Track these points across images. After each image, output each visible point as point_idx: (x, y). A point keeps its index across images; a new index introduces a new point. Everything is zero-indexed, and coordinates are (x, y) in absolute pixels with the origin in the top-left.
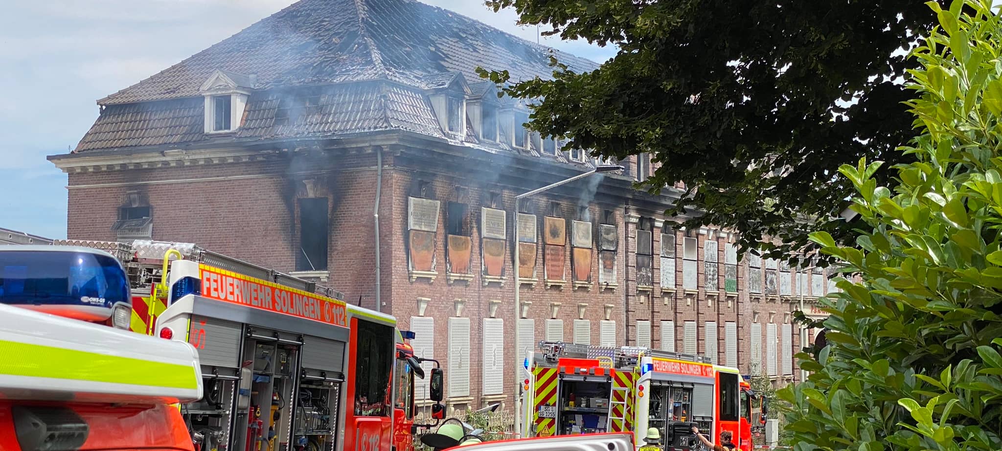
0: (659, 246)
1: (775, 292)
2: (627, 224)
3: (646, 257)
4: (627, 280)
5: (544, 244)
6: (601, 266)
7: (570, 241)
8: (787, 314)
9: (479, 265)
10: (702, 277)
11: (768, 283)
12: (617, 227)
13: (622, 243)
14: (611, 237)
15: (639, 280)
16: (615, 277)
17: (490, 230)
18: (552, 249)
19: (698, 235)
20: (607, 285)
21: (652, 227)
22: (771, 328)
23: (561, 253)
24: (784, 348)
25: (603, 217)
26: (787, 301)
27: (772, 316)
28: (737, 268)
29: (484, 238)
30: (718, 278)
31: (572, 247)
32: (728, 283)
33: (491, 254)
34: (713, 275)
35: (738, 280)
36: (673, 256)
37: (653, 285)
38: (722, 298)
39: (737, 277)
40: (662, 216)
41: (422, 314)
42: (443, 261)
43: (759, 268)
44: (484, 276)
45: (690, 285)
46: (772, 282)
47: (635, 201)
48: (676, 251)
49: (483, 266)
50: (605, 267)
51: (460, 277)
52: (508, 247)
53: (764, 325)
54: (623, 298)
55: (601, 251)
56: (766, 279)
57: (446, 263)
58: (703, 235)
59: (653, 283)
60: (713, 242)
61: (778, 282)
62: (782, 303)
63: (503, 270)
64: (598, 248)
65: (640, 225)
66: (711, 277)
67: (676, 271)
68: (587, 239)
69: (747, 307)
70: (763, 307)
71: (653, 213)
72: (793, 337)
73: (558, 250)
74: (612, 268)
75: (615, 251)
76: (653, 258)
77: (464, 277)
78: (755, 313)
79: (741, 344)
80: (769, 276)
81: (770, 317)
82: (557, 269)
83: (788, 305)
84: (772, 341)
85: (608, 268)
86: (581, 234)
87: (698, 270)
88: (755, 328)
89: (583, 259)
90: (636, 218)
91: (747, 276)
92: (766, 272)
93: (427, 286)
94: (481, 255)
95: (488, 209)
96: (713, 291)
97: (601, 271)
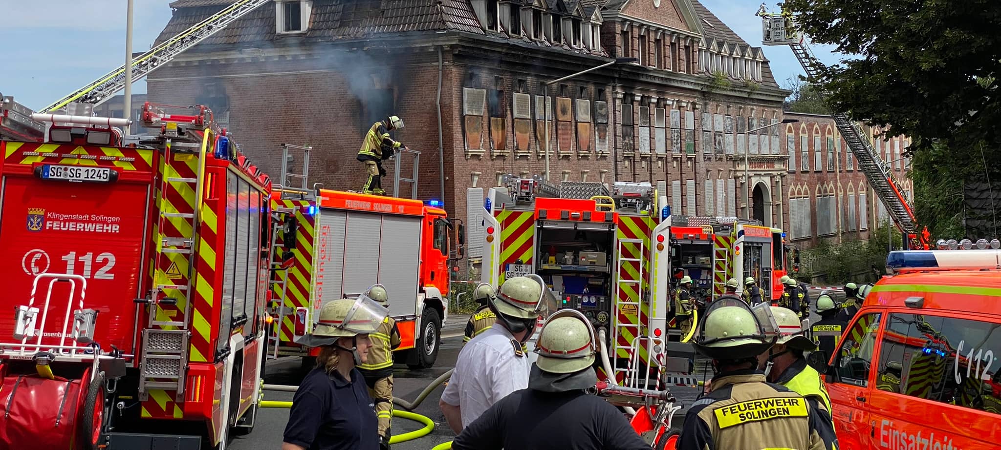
0: (638, 116)
1: (722, 152)
2: (614, 99)
3: (629, 127)
4: (616, 148)
5: (557, 120)
6: (597, 137)
7: (575, 117)
8: (731, 170)
9: (512, 141)
10: (669, 141)
11: (717, 144)
12: (607, 103)
13: (611, 116)
14: (603, 111)
15: (626, 147)
16: (607, 146)
17: (519, 112)
18: (563, 125)
19: (665, 105)
20: (602, 153)
21: (633, 101)
22: (720, 183)
23: (569, 127)
24: (729, 200)
25: (598, 94)
26: (731, 158)
27: (721, 173)
28: (694, 132)
29: (516, 118)
30: (681, 142)
31: (576, 122)
32: (688, 146)
33: (520, 132)
34: (677, 140)
35: (695, 143)
36: (648, 125)
37: (634, 152)
38: (684, 159)
39: (694, 141)
40: (640, 91)
41: (474, 186)
42: (487, 140)
43: (710, 132)
44: (516, 151)
45: (660, 150)
46: (719, 143)
47: (620, 80)
48: (650, 121)
49: (515, 143)
50: (600, 138)
51: (500, 153)
52: (532, 125)
53: (715, 181)
54: (613, 163)
55: (596, 124)
56: (715, 141)
57: (490, 142)
58: (669, 105)
59: (634, 149)
60: (676, 111)
61: (724, 143)
62: (727, 161)
63: (529, 145)
64: (594, 122)
65: (624, 100)
66: (675, 141)
67: (650, 138)
68: (587, 114)
69: (702, 165)
70: (713, 164)
71: (633, 88)
72: (736, 190)
73: (566, 125)
74: (605, 139)
75: (607, 123)
76: (633, 128)
77: (503, 153)
78: (708, 171)
79: (698, 199)
80: (718, 138)
81: (719, 174)
82: (567, 141)
83: (732, 163)
84: (721, 195)
85: (602, 138)
86: (582, 111)
87: (666, 137)
88: (709, 183)
89: (585, 131)
90: (622, 94)
91: (701, 139)
92: (715, 135)
93: (477, 162)
94: (513, 133)
95: (518, 94)
96: (677, 154)
97: (597, 142)
